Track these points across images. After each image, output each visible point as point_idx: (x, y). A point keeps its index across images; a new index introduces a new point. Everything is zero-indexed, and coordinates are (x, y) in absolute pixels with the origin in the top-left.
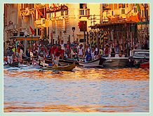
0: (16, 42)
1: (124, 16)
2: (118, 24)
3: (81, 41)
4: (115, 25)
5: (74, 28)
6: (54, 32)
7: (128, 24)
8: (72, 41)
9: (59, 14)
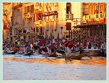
0: (21, 37)
1: (98, 20)
2: (93, 25)
3: (67, 37)
4: (91, 26)
5: (62, 28)
6: (48, 30)
7: (100, 25)
8: (60, 37)
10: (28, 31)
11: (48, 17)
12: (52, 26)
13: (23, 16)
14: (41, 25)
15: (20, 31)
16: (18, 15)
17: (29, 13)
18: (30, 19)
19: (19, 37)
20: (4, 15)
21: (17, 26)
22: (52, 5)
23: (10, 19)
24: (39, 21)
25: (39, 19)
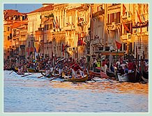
10: (111, 48)
11: (140, 29)
13: (106, 28)
14: (130, 40)
15: (101, 49)
16: (99, 26)
17: (113, 24)
18: (115, 31)
19: (100, 57)
20: (78, 25)
21: (96, 41)
22: (146, 12)
23: (87, 31)
24: (128, 34)
25: (128, 32)
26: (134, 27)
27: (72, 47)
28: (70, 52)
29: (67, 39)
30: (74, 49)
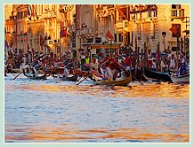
0: (91, 51)
3: (174, 49)
5: (164, 33)
6: (139, 38)
8: (162, 50)
9: (145, 15)
10: (103, 39)
11: (139, 14)
12: (147, 30)
13: (95, 14)
14: (126, 29)
15: (90, 40)
16: (87, 12)
17: (105, 8)
18: (108, 18)
19: (89, 51)
20: (60, 11)
21: (84, 32)
23: (72, 19)
24: (124, 21)
25: (124, 19)
26: (132, 13)
27: (53, 39)
28: (51, 46)
29: (47, 29)
30: (55, 41)
